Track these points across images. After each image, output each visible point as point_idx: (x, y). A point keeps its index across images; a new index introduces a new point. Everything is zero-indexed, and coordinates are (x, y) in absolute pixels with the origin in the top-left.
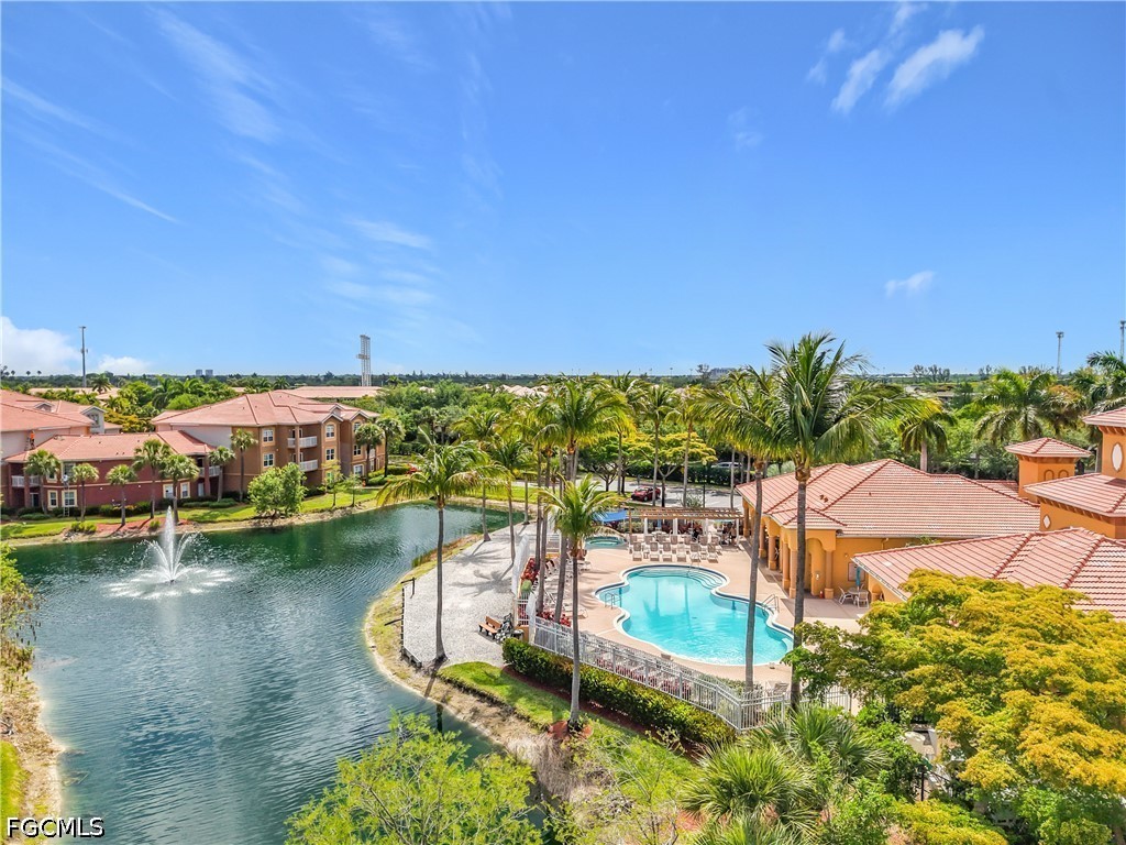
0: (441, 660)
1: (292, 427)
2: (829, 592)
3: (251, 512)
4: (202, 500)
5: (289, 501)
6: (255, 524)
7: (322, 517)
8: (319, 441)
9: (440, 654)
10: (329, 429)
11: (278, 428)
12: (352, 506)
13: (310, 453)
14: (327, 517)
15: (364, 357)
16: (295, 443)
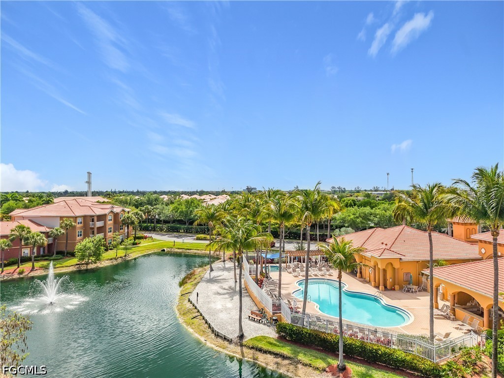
0: (241, 337)
1: (93, 216)
2: (397, 287)
3: (75, 261)
4: (43, 256)
5: (97, 255)
6: (78, 268)
7: (112, 262)
8: (105, 223)
9: (241, 334)
10: (109, 217)
11: (85, 217)
12: (125, 256)
13: (101, 230)
14: (115, 263)
15: (89, 183)
16: (94, 225)
